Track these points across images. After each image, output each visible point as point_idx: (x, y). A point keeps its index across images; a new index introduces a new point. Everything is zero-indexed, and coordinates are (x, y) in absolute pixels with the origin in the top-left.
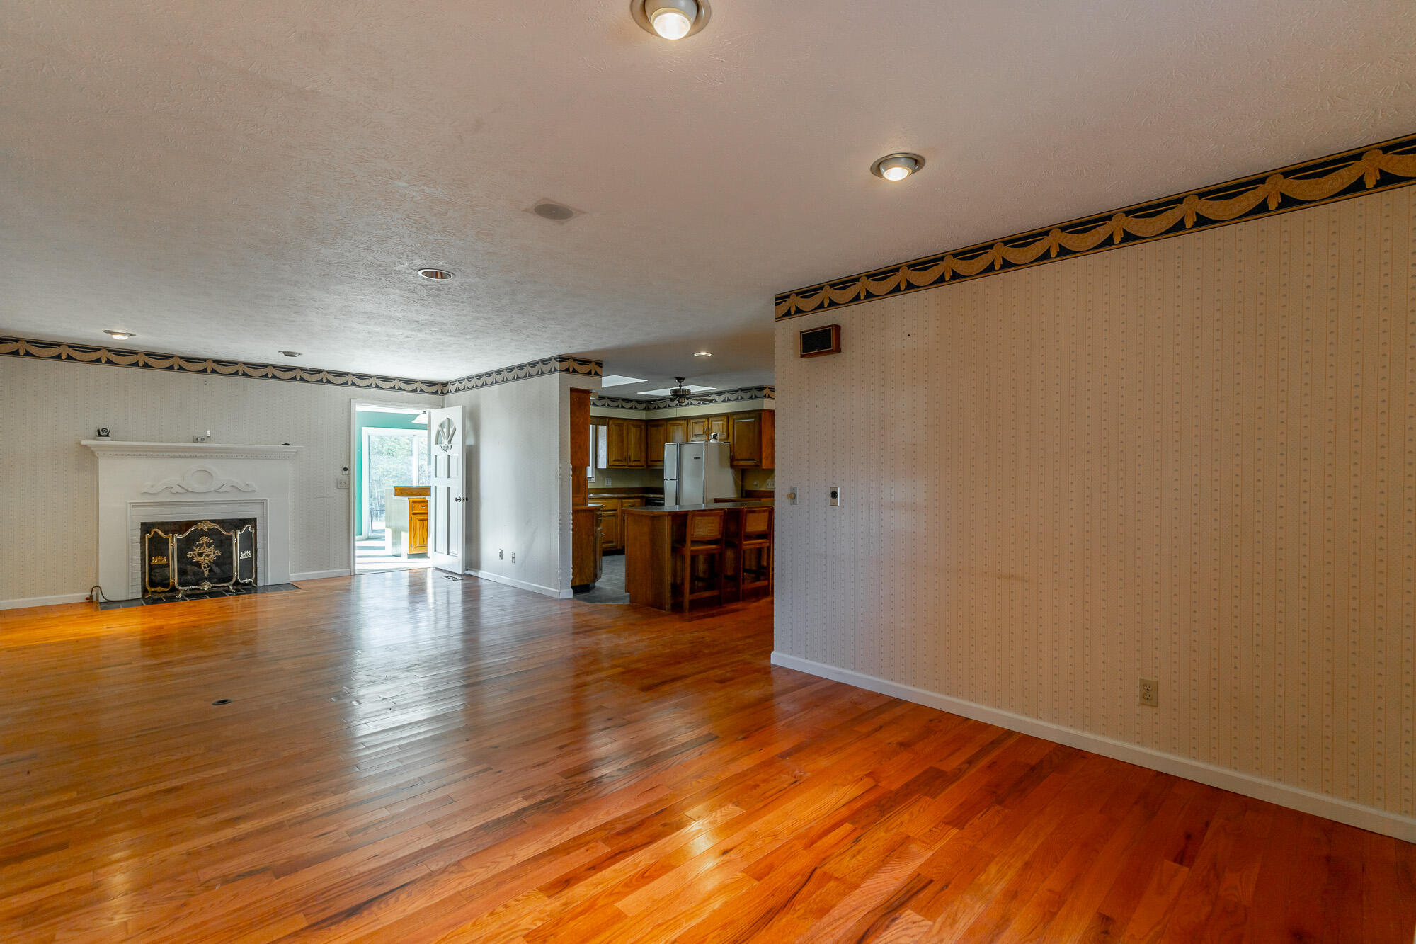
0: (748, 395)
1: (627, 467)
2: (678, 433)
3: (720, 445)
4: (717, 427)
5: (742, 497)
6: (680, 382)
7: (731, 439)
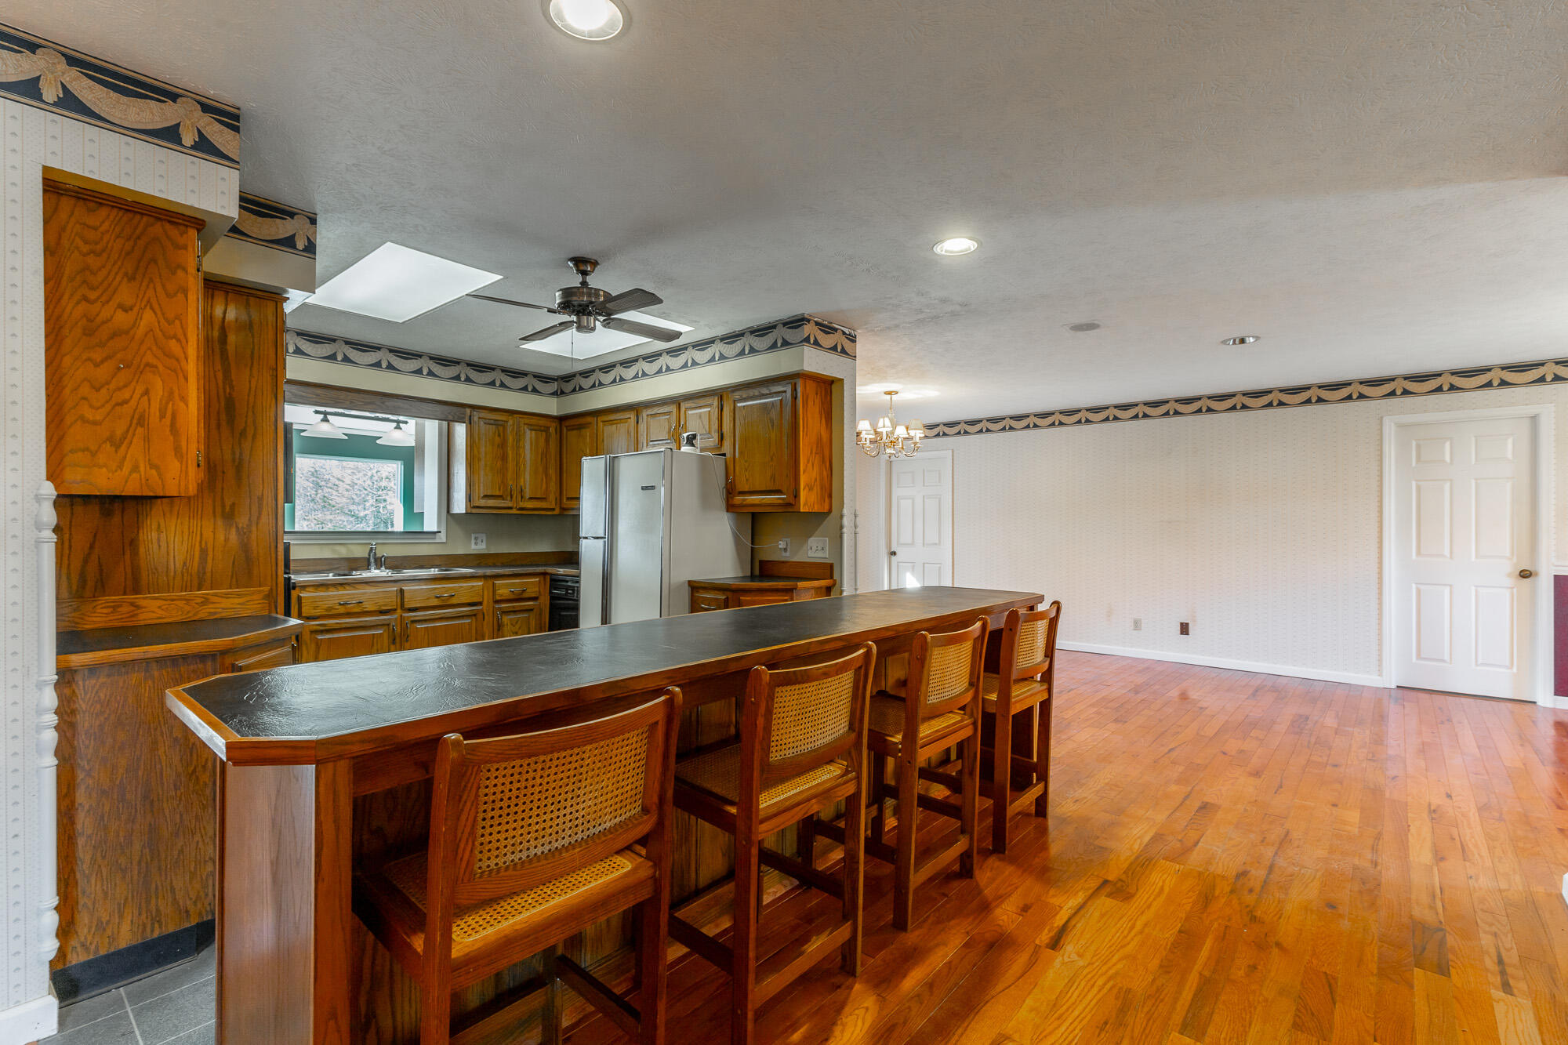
0: (768, 340)
1: (514, 511)
2: (617, 434)
3: (702, 460)
4: (698, 419)
5: (752, 577)
6: (584, 273)
7: (727, 448)
